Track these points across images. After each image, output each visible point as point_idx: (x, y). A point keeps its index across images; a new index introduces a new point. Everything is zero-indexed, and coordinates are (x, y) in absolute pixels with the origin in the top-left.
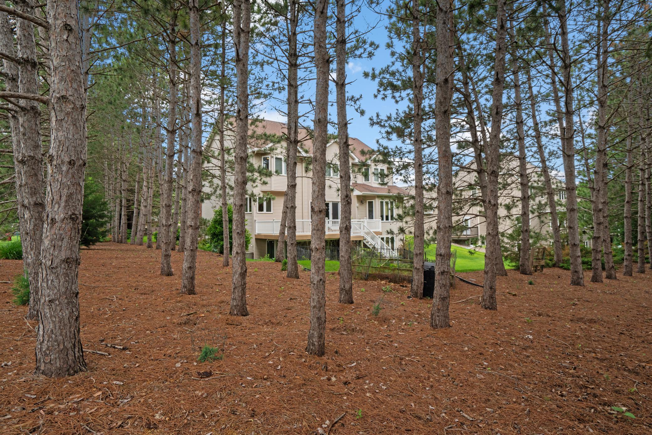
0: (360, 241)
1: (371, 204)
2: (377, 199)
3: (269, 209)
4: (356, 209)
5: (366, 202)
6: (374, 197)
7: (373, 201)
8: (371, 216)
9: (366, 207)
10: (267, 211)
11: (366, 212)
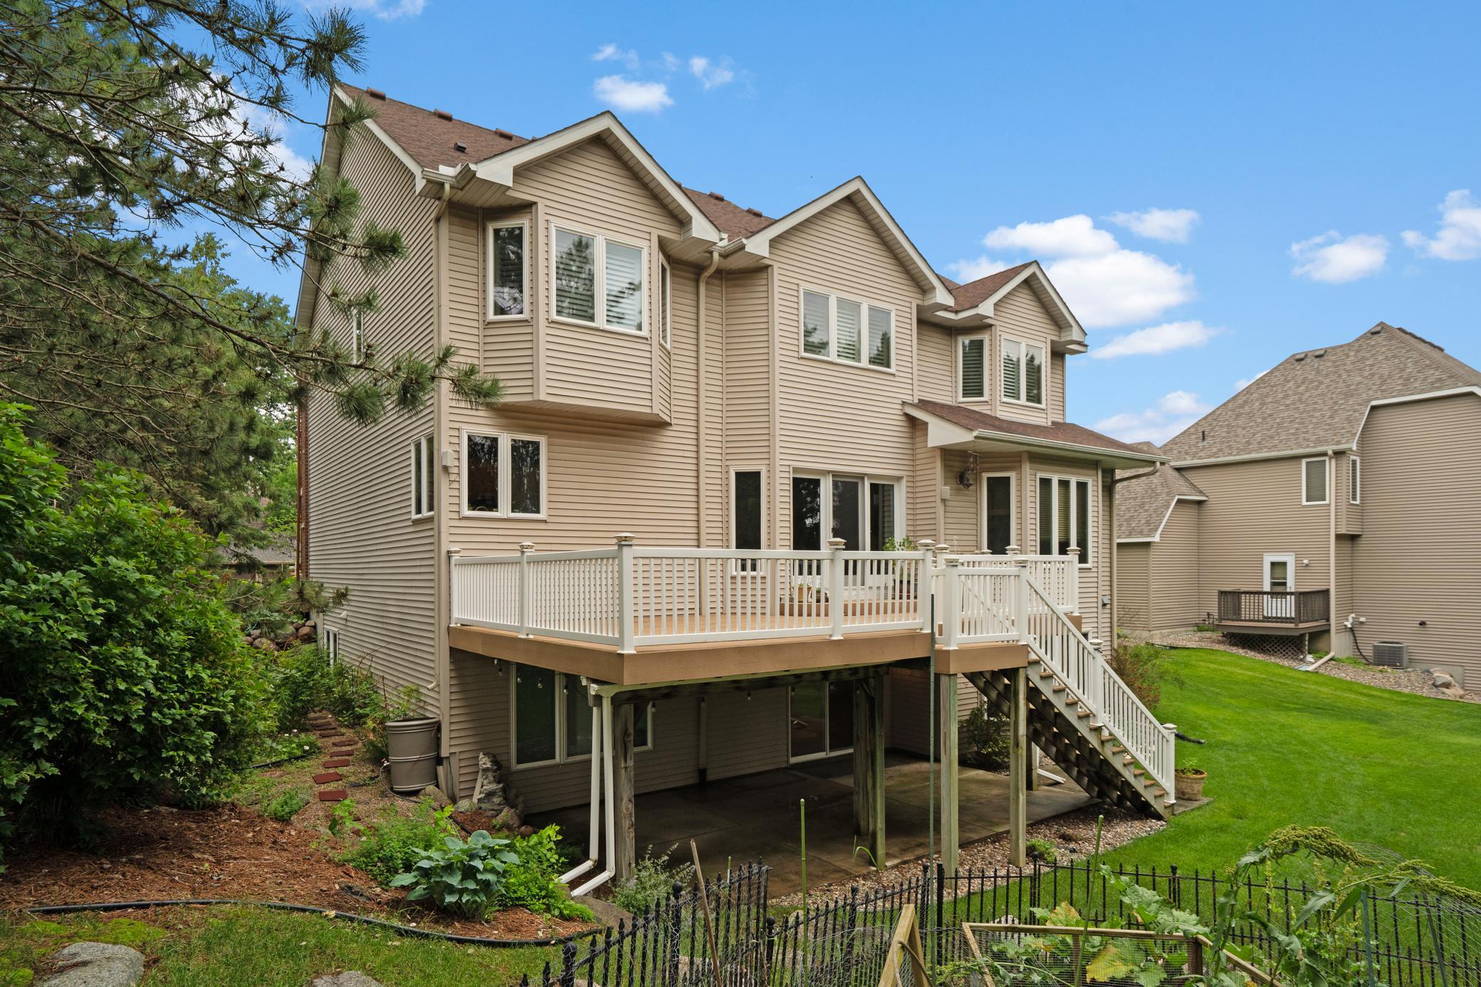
0: (1012, 673)
1: (999, 492)
2: (1027, 468)
3: (526, 498)
4: (940, 509)
5: (978, 480)
6: (1014, 459)
7: (1012, 475)
8: (999, 541)
9: (977, 502)
10: (515, 508)
11: (977, 524)
